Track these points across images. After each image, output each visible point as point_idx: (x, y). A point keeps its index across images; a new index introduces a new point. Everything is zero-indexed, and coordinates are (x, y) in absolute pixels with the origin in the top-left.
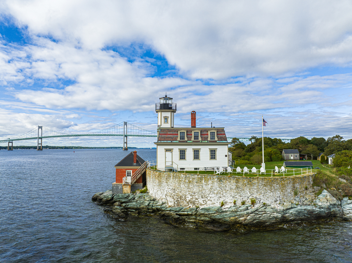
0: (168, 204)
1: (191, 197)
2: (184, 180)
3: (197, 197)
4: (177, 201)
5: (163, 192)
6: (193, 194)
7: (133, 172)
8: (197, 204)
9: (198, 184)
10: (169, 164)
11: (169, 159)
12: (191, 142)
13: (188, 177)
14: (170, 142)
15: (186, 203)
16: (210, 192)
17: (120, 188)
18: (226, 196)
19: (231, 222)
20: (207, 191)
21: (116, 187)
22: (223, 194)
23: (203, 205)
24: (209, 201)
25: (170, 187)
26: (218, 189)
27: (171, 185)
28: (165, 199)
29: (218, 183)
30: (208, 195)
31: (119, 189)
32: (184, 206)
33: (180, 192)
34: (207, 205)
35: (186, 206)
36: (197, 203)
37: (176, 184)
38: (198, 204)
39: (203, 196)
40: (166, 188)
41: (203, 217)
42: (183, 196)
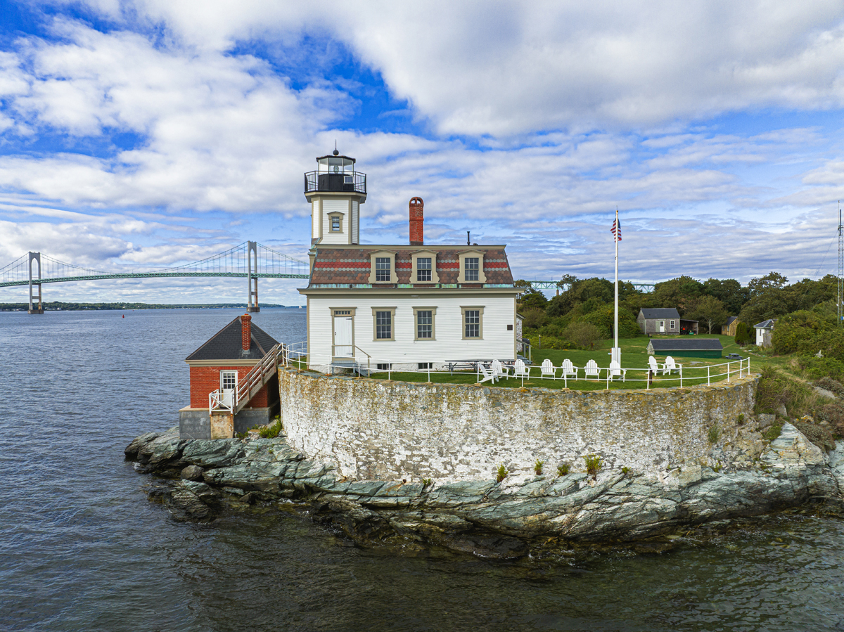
0: (340, 471)
1: (409, 453)
2: (385, 401)
3: (424, 452)
4: (365, 464)
5: (325, 437)
6: (413, 444)
7: (240, 376)
8: (424, 474)
9: (429, 414)
10: (343, 353)
11: (344, 337)
12: (408, 286)
13: (400, 391)
14: (347, 286)
15: (394, 469)
16: (466, 438)
17: (204, 423)
18: (513, 450)
19: (529, 530)
20: (456, 434)
21: (190, 420)
22: (502, 444)
23: (443, 476)
24: (462, 465)
25: (345, 422)
26: (490, 428)
27: (350, 417)
28: (330, 456)
29: (490, 410)
30: (458, 448)
31: (199, 425)
32: (388, 478)
33: (376, 437)
34: (455, 477)
35: (391, 478)
36: (425, 469)
37: (364, 415)
38: (428, 472)
39: (445, 450)
40: (333, 425)
41: (444, 513)
42: (384, 449)
